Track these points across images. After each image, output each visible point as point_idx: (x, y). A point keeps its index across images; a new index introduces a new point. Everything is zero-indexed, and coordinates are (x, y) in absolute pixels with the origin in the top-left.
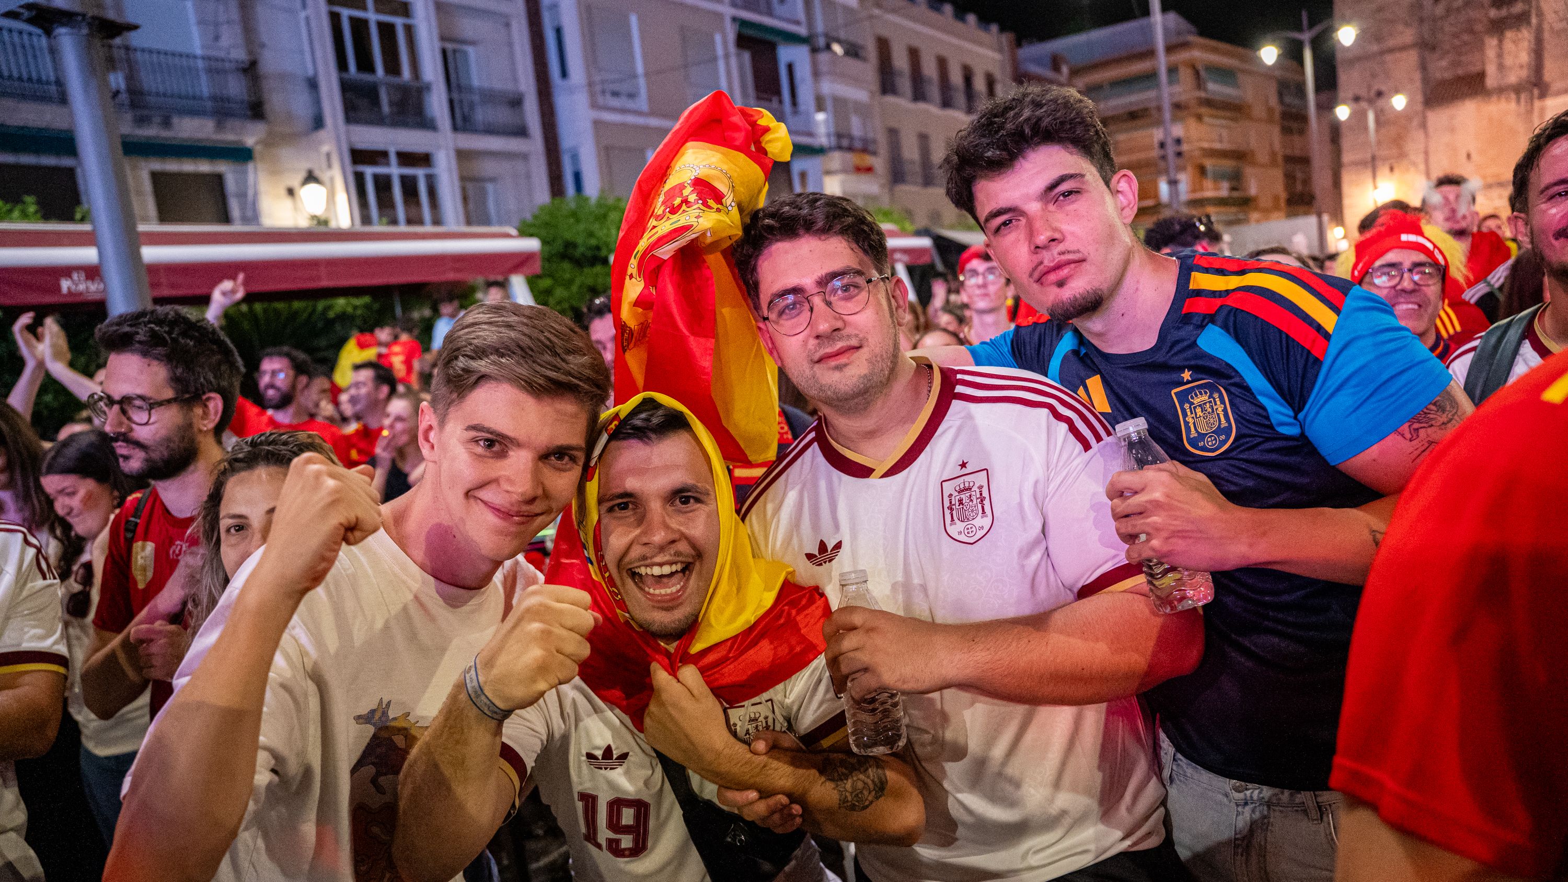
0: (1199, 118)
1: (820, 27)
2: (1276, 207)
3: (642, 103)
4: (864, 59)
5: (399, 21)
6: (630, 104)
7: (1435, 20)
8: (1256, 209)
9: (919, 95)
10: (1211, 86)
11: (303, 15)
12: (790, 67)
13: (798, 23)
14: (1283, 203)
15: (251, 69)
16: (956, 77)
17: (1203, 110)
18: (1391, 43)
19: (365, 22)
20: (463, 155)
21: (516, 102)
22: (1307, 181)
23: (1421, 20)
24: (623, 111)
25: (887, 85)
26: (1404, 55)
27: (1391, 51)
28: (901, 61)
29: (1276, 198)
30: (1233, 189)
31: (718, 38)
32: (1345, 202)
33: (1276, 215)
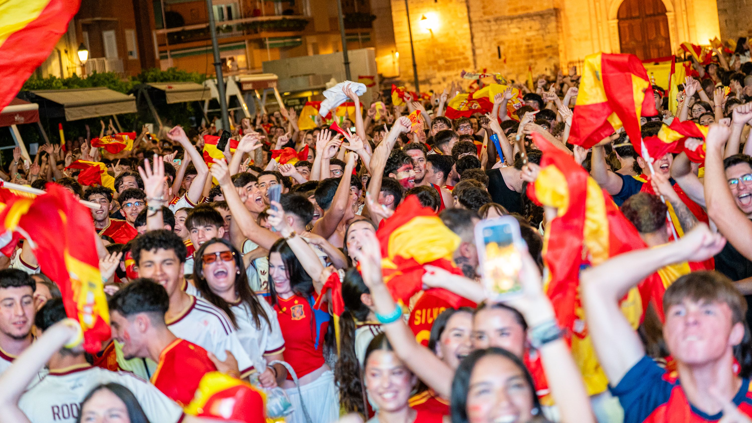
2: (334, 30)
8: (313, 32)
14: (341, 23)
29: (333, 20)
30: (286, 12)
32: (396, 29)
33: (334, 38)
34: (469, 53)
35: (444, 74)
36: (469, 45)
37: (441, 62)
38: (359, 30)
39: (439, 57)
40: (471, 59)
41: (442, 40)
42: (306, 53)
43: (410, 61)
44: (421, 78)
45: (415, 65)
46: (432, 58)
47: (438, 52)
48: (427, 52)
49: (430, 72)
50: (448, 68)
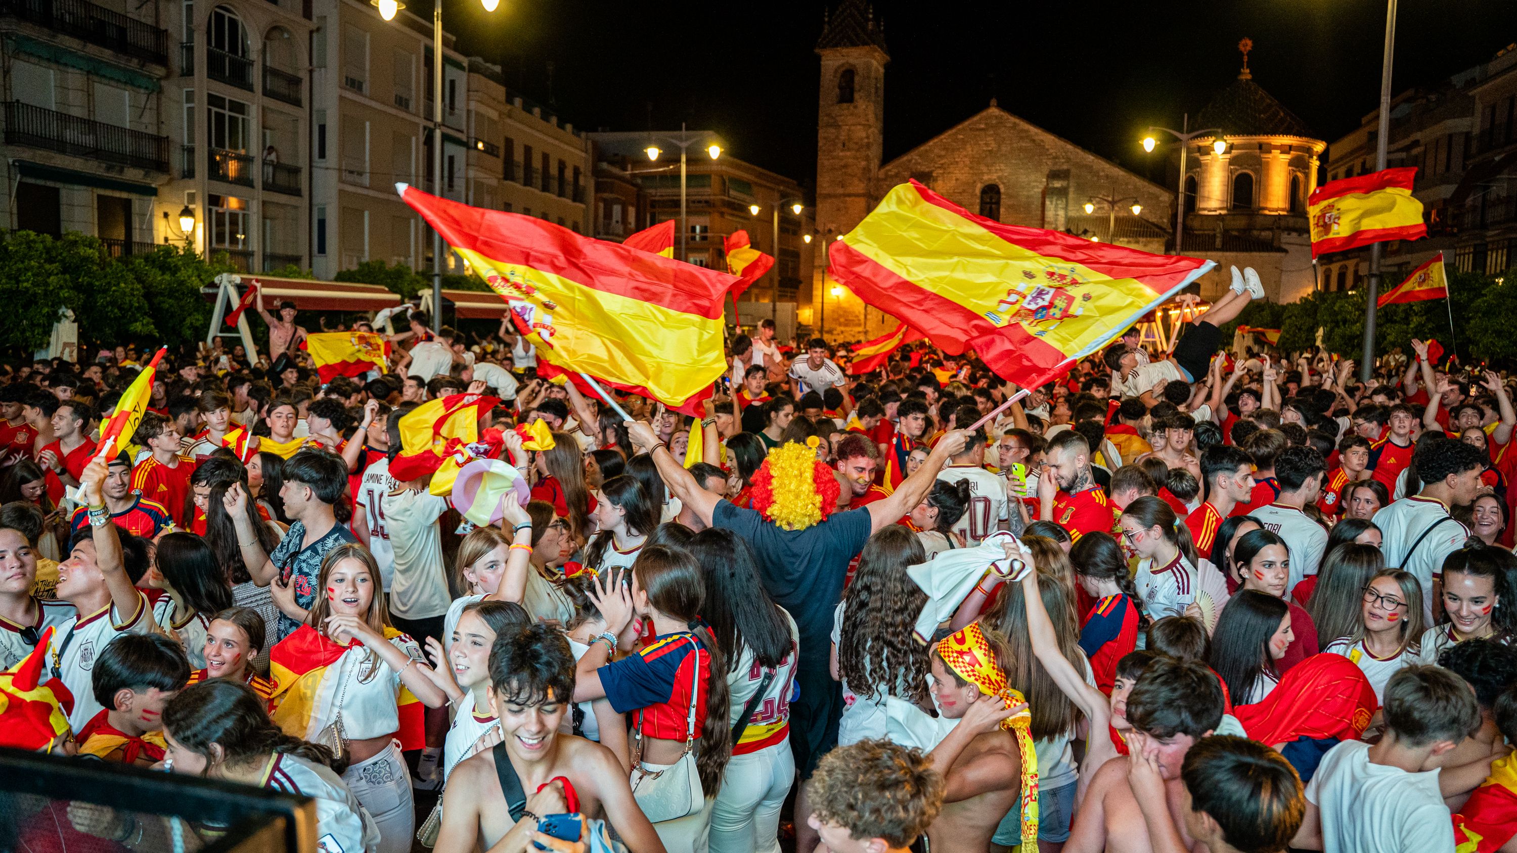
0: (722, 214)
1: (473, 135)
2: (771, 287)
3: (366, 180)
4: (497, 156)
5: (240, 117)
6: (357, 179)
7: (878, 180)
9: (528, 182)
10: (732, 192)
11: (186, 106)
12: (451, 159)
13: (462, 132)
14: (776, 284)
15: (161, 142)
16: (554, 170)
17: (724, 209)
18: (850, 190)
19: (224, 115)
20: (264, 203)
21: (296, 171)
22: (796, 269)
23: (869, 179)
24: (354, 184)
25: (508, 174)
26: (857, 199)
27: (849, 195)
28: (519, 156)
31: (414, 139)
32: (815, 293)
33: (770, 292)
34: (862, 317)
35: (842, 328)
36: (863, 311)
37: (842, 320)
38: (789, 290)
39: (840, 316)
40: (862, 321)
41: (845, 305)
42: (750, 300)
43: (819, 316)
44: (826, 328)
45: (822, 319)
46: (836, 316)
47: (841, 313)
48: (833, 311)
49: (833, 326)
50: (846, 325)
